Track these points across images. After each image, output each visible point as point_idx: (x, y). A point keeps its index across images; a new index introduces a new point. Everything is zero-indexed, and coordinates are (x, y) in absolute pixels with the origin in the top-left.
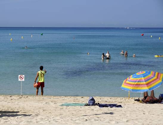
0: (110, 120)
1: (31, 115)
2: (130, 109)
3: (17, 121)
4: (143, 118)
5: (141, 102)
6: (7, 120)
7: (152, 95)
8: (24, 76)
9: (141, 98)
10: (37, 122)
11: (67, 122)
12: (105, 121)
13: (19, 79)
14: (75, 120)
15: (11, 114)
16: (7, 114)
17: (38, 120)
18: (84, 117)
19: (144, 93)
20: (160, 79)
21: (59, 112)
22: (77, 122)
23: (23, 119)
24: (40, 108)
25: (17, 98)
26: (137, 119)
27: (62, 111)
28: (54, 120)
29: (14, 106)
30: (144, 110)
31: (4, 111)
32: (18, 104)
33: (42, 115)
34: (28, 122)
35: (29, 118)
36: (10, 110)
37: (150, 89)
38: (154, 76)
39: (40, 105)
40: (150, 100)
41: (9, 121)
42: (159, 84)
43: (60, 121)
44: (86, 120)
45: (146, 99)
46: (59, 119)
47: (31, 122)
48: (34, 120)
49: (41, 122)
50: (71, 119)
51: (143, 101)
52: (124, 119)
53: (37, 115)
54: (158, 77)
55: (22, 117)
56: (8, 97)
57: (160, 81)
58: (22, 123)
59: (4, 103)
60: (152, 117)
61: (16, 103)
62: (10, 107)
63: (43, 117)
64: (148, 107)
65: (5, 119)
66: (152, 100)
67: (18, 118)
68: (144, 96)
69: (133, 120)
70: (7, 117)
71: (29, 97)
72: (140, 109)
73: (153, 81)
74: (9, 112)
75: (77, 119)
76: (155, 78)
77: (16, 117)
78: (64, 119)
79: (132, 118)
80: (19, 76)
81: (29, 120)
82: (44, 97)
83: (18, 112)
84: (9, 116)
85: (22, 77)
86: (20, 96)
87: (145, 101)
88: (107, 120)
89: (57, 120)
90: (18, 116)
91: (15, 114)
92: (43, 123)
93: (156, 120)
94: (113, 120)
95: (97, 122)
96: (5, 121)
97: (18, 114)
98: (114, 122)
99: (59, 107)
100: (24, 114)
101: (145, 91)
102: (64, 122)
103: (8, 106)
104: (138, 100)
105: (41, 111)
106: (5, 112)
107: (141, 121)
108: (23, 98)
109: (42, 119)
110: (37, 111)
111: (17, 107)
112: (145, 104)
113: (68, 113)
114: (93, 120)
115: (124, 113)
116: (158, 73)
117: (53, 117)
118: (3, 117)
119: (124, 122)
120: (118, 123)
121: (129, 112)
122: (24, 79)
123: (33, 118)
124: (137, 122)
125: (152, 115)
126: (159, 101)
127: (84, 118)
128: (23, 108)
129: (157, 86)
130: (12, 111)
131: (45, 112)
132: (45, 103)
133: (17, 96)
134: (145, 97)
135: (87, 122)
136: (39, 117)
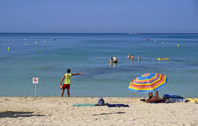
0: (119, 119)
1: (45, 115)
2: (136, 108)
3: (31, 121)
4: (149, 117)
5: (146, 102)
6: (22, 121)
7: (157, 95)
8: (38, 78)
9: (147, 98)
10: (50, 122)
11: (78, 121)
12: (114, 120)
13: (33, 82)
14: (86, 120)
15: (26, 114)
16: (22, 115)
17: (52, 120)
18: (95, 116)
19: (149, 93)
20: (163, 81)
21: (71, 112)
22: (87, 121)
23: (37, 119)
24: (53, 109)
25: (32, 100)
26: (143, 118)
27: (74, 111)
28: (66, 119)
29: (29, 107)
30: (149, 109)
31: (19, 111)
32: (32, 105)
33: (55, 115)
34: (42, 122)
35: (43, 118)
36: (25, 111)
37: (154, 90)
38: (158, 78)
39: (54, 105)
40: (155, 100)
41: (24, 121)
42: (163, 85)
43: (71, 120)
44: (96, 119)
45: (151, 99)
46: (71, 119)
47: (44, 121)
48: (47, 120)
49: (54, 122)
50: (82, 118)
51: (149, 101)
52: (131, 118)
53: (50, 115)
54: (161, 79)
55: (36, 117)
56: (23, 98)
57: (164, 82)
58: (36, 123)
59: (19, 104)
60: (157, 115)
61: (31, 104)
62: (25, 108)
63: (55, 117)
64: (153, 106)
65: (20, 119)
66: (157, 100)
67: (32, 118)
68: (149, 96)
69: (139, 118)
70: (22, 118)
71: (43, 98)
72: (146, 109)
73: (157, 82)
74: (24, 113)
75: (87, 118)
76: (159, 79)
77: (31, 117)
78: (75, 119)
79: (138, 117)
80: (33, 78)
81: (43, 120)
82: (57, 98)
83: (33, 112)
84: (24, 116)
85: (36, 80)
86: (35, 98)
87: (150, 101)
88: (116, 119)
89: (69, 120)
90: (32, 117)
91: (30, 114)
92: (56, 122)
93: (160, 119)
94: (121, 119)
95: (106, 121)
96: (20, 121)
97: (32, 114)
98: (121, 121)
99: (71, 107)
100: (38, 114)
101: (150, 92)
102: (75, 122)
103: (23, 107)
104: (144, 100)
105: (54, 111)
106: (20, 113)
107: (147, 119)
108: (37, 99)
109: (55, 119)
110: (50, 111)
111: (32, 107)
112: (150, 104)
113: (79, 113)
114: (102, 119)
115: (131, 112)
116: (162, 75)
117: (65, 117)
118: (19, 118)
119: (131, 121)
120: (125, 121)
121: (135, 111)
122: (37, 82)
123: (46, 118)
124: (142, 121)
125: (157, 114)
126: (163, 100)
127: (94, 118)
128: (38, 109)
129: (161, 86)
130: (27, 111)
131: (58, 112)
132: (58, 103)
133: (31, 97)
134: (150, 98)
135: (97, 121)
136: (52, 117)
